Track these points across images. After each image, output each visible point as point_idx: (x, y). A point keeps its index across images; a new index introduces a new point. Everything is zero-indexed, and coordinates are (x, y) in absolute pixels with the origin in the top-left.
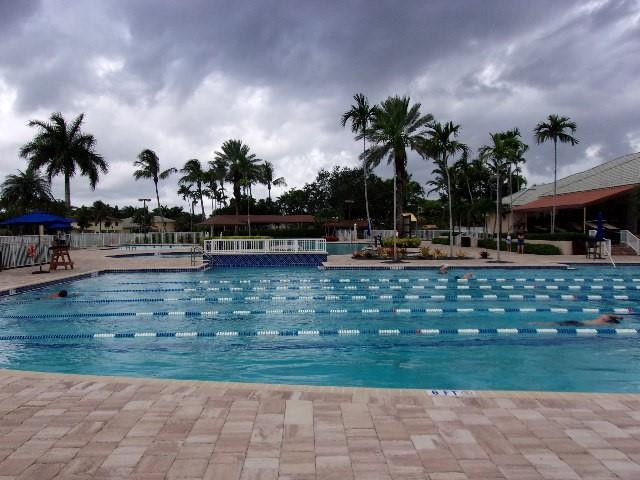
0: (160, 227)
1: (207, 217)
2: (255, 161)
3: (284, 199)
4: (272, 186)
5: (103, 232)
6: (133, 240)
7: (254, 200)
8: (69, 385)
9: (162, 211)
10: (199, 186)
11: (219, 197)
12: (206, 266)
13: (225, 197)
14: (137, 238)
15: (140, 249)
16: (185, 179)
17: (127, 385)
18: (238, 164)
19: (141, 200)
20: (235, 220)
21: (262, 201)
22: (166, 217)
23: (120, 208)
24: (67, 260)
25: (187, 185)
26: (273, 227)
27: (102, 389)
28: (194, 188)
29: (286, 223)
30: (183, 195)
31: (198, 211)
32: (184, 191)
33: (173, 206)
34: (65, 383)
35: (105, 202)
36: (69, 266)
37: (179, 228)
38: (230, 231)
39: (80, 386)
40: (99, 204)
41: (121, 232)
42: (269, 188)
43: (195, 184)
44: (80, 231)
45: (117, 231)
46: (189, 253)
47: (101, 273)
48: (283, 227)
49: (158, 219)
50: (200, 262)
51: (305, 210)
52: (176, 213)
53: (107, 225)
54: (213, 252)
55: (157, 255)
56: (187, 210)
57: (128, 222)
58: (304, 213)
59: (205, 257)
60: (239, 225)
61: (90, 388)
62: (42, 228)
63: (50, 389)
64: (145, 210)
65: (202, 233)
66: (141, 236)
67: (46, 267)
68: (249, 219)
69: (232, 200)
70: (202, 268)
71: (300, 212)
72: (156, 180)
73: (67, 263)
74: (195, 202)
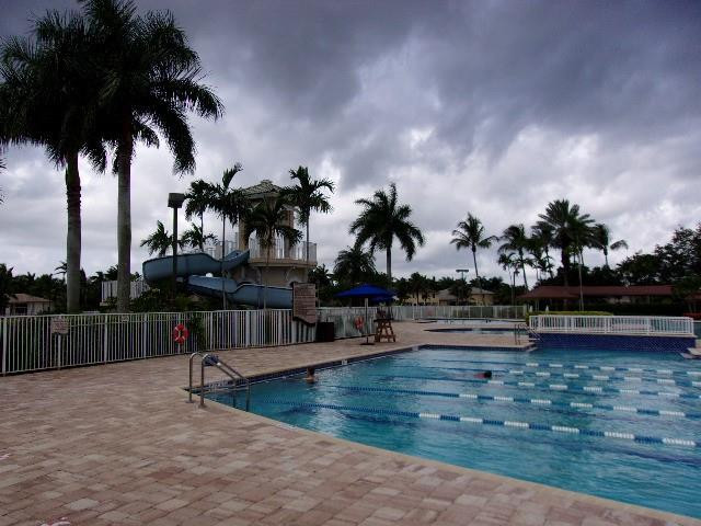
0: (477, 299)
1: (530, 288)
2: (588, 222)
3: (626, 266)
4: (609, 251)
5: (421, 304)
6: (451, 314)
7: (587, 269)
8: (401, 465)
9: (480, 283)
10: (521, 253)
11: (543, 266)
12: (533, 346)
13: (550, 266)
14: (455, 312)
15: (458, 324)
16: (506, 247)
17: (457, 475)
18: (567, 227)
19: (458, 271)
20: (565, 292)
21: (597, 269)
22: (485, 288)
23: (437, 280)
24: (390, 333)
25: (507, 253)
26: (612, 301)
27: (432, 475)
28: (516, 256)
29: (630, 296)
30: (502, 265)
31: (519, 282)
32: (504, 260)
33: (492, 277)
34: (397, 463)
35: (422, 274)
36: (392, 340)
37: (499, 300)
38: (558, 305)
39: (412, 467)
40: (416, 276)
41: (438, 305)
42: (606, 253)
43: (517, 252)
44: (399, 303)
45: (434, 304)
46: (512, 330)
47: (421, 348)
48: (626, 300)
49: (475, 290)
50: (525, 341)
51: (657, 279)
52: (495, 284)
53: (424, 297)
54: (541, 329)
55: (476, 331)
56: (507, 281)
57: (445, 294)
58: (655, 283)
59: (531, 336)
60: (569, 299)
61: (421, 472)
62: (367, 300)
63: (384, 466)
64: (462, 281)
65: (525, 307)
66: (458, 308)
67: (372, 339)
68: (582, 290)
69: (560, 270)
70: (528, 348)
71: (650, 282)
72: (474, 250)
73: (390, 337)
74: (517, 272)
